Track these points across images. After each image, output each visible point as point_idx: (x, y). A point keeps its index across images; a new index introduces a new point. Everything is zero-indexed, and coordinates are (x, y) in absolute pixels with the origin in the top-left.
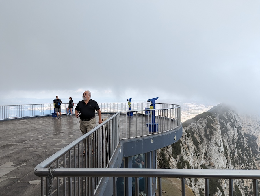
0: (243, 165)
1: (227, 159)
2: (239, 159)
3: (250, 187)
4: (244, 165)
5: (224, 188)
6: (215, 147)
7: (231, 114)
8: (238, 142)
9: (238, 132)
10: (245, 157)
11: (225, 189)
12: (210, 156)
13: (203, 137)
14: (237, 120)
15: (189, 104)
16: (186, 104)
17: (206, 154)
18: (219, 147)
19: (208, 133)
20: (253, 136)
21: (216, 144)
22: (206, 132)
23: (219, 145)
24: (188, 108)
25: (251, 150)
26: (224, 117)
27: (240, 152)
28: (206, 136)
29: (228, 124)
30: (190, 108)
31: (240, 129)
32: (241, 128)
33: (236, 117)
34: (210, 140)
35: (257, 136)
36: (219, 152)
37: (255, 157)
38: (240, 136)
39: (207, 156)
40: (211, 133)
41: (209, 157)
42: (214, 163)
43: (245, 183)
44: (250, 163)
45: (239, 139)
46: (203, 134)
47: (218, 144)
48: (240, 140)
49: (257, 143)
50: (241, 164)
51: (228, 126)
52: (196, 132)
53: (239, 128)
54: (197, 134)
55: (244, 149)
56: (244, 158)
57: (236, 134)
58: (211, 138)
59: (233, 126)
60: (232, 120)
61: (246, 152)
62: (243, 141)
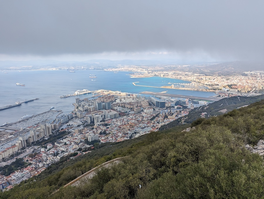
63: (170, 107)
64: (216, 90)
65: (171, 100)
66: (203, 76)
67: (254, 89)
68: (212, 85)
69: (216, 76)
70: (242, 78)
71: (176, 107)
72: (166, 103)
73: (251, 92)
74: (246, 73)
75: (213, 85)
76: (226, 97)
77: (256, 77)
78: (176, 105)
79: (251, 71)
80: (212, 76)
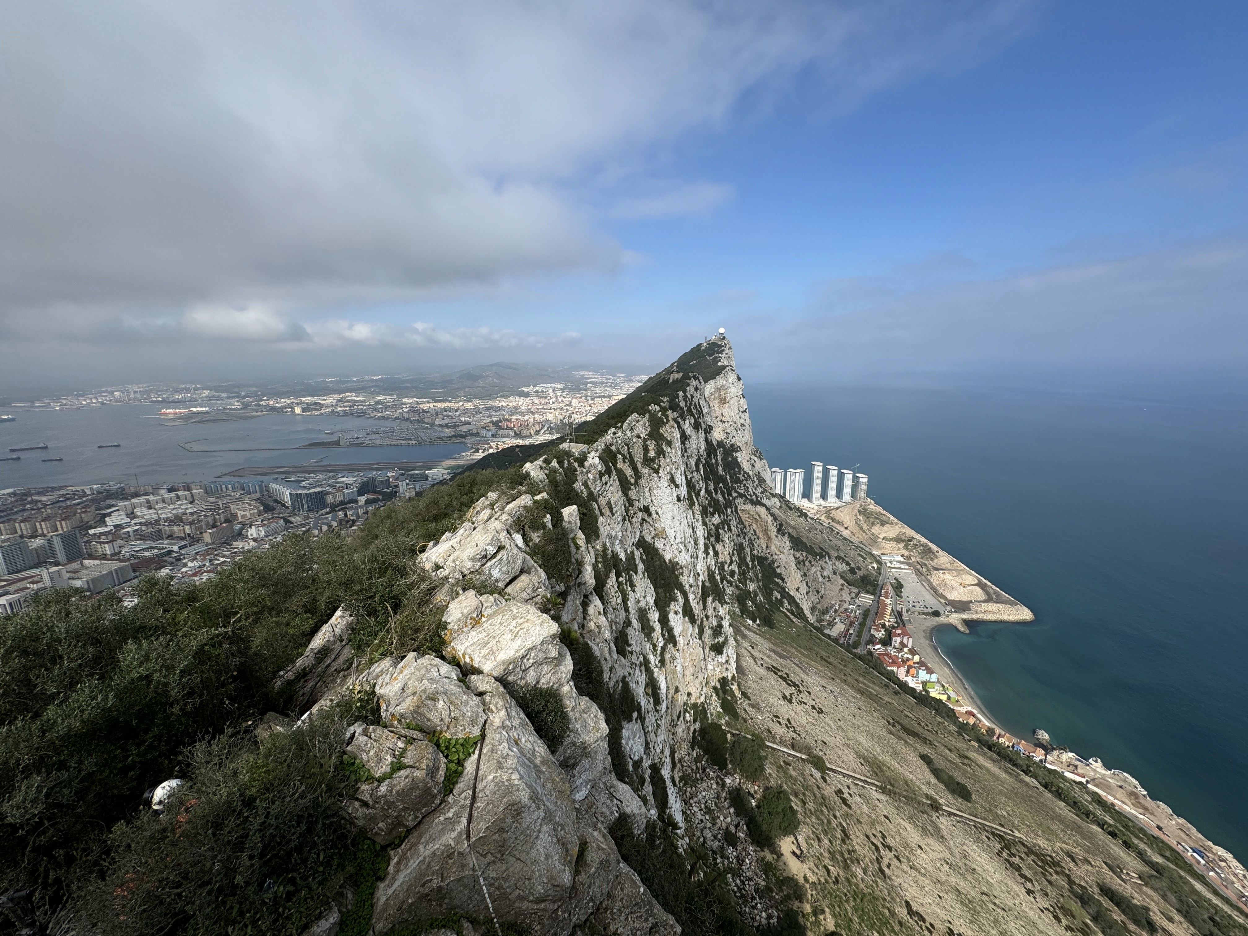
0: (717, 516)
1: (693, 513)
2: (710, 504)
3: (728, 561)
4: (720, 516)
5: (687, 586)
6: (668, 490)
7: (692, 396)
8: (707, 464)
9: (706, 439)
10: (721, 498)
11: (691, 586)
12: (657, 513)
13: (639, 466)
14: (705, 410)
15: (586, 373)
16: (581, 373)
17: (646, 509)
18: (677, 486)
19: (652, 454)
20: (732, 445)
21: (672, 480)
22: (646, 449)
23: (678, 482)
24: (586, 384)
25: (728, 477)
26: (678, 405)
27: (711, 487)
28: (648, 461)
29: (687, 422)
30: (590, 383)
31: (710, 433)
32: (711, 428)
33: (702, 403)
34: (657, 471)
35: (738, 444)
36: (679, 500)
37: (736, 492)
38: (711, 448)
39: (650, 515)
40: (660, 452)
41: (654, 515)
42: (667, 529)
43: (720, 555)
44: (729, 510)
45: (709, 455)
46: (638, 457)
47: (676, 479)
48: (711, 460)
49: (739, 460)
50: (713, 515)
51: (687, 426)
52: (623, 455)
53: (709, 430)
54: (624, 458)
55: (717, 479)
56: (718, 501)
57: (703, 445)
58: (660, 466)
59: (697, 426)
60: (695, 412)
61: (721, 485)
62: (716, 460)
63: (343, 503)
64: (466, 436)
65: (343, 482)
66: (428, 402)
67: (547, 425)
68: (455, 426)
69: (460, 401)
70: (520, 403)
71: (362, 499)
72: (328, 493)
73: (542, 431)
74: (526, 389)
75: (458, 426)
76: (491, 451)
77: (546, 397)
78: (361, 493)
79: (535, 386)
80: (450, 401)
